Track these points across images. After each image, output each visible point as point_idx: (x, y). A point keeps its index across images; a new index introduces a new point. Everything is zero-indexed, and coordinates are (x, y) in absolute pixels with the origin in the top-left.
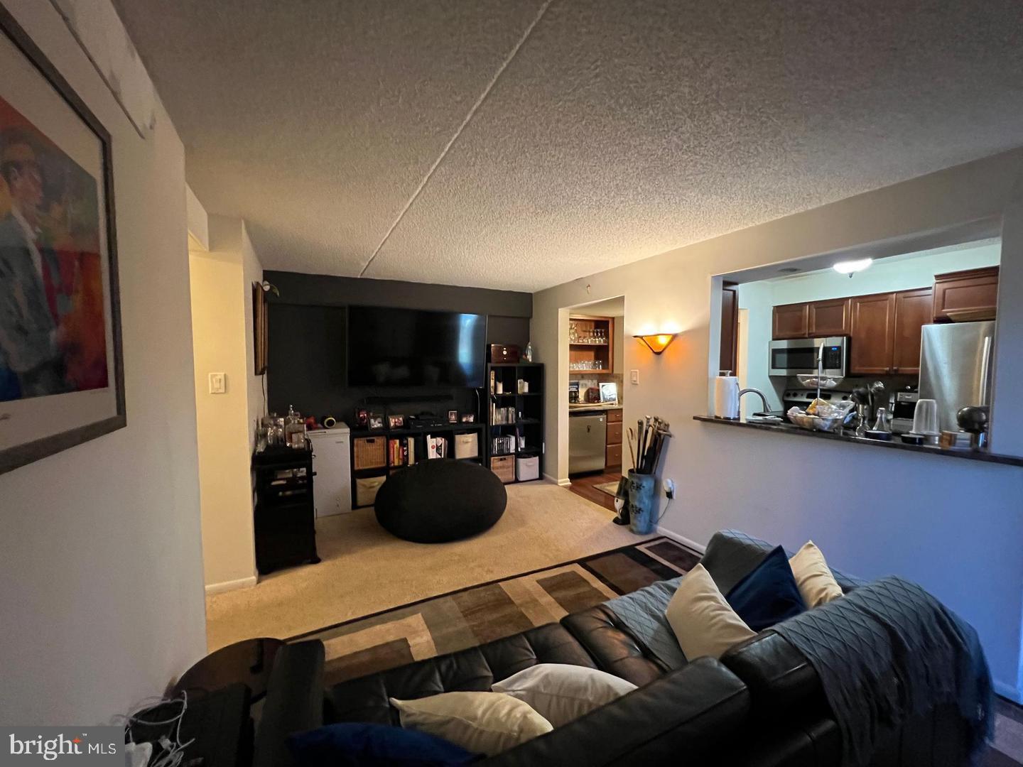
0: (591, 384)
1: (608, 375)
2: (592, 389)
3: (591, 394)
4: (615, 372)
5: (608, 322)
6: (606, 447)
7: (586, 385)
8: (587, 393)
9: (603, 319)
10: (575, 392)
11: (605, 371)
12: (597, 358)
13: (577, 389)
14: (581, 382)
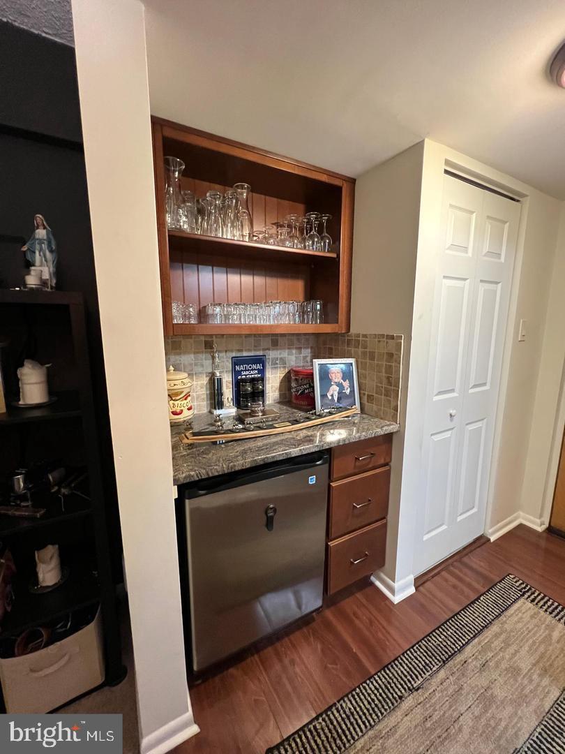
0: (294, 358)
1: (335, 337)
2: (297, 373)
3: (293, 385)
4: (353, 330)
5: (339, 189)
6: (327, 546)
7: (283, 361)
8: (287, 380)
9: (324, 178)
10: (253, 380)
11: (328, 328)
12: (310, 295)
13: (262, 371)
14: (272, 354)
